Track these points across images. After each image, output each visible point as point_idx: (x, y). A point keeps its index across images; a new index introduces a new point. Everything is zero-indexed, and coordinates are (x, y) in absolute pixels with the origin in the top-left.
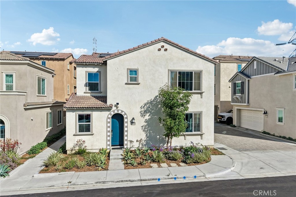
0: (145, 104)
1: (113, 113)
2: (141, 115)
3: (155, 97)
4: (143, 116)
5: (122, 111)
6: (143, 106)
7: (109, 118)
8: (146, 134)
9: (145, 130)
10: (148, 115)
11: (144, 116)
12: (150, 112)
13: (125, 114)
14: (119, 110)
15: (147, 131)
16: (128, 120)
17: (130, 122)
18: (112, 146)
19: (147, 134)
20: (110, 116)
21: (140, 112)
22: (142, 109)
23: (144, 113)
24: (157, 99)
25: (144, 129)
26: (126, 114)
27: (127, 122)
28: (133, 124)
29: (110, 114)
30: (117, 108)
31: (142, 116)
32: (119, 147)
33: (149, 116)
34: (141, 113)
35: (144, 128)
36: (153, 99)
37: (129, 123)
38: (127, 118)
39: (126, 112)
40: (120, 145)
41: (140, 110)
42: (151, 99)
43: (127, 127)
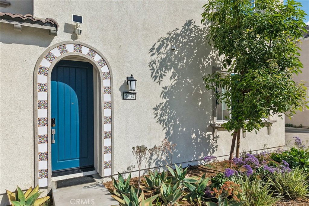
0: (162, 41)
1: (58, 55)
2: (152, 73)
3: (186, 24)
4: (158, 79)
5: (93, 51)
6: (156, 47)
7: (43, 71)
8: (165, 131)
9: (164, 118)
10: (169, 74)
11: (161, 76)
12: (176, 67)
13: (104, 62)
14: (81, 45)
15: (169, 122)
16: (111, 83)
17: (120, 90)
18: (55, 174)
19: (169, 129)
20: (48, 65)
21: (150, 65)
22: (155, 56)
23: (160, 69)
24: (191, 30)
25: (161, 115)
26: (106, 63)
27: (110, 91)
28: (130, 97)
29: (49, 56)
30: (74, 37)
31: (156, 77)
32: (81, 175)
33: (171, 78)
34: (153, 69)
35: (159, 112)
36: (181, 28)
37: (117, 93)
38: (109, 75)
39: (105, 55)
40: (83, 169)
41: (149, 59)
42: (177, 29)
43: (110, 105)
